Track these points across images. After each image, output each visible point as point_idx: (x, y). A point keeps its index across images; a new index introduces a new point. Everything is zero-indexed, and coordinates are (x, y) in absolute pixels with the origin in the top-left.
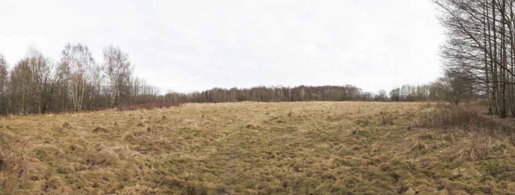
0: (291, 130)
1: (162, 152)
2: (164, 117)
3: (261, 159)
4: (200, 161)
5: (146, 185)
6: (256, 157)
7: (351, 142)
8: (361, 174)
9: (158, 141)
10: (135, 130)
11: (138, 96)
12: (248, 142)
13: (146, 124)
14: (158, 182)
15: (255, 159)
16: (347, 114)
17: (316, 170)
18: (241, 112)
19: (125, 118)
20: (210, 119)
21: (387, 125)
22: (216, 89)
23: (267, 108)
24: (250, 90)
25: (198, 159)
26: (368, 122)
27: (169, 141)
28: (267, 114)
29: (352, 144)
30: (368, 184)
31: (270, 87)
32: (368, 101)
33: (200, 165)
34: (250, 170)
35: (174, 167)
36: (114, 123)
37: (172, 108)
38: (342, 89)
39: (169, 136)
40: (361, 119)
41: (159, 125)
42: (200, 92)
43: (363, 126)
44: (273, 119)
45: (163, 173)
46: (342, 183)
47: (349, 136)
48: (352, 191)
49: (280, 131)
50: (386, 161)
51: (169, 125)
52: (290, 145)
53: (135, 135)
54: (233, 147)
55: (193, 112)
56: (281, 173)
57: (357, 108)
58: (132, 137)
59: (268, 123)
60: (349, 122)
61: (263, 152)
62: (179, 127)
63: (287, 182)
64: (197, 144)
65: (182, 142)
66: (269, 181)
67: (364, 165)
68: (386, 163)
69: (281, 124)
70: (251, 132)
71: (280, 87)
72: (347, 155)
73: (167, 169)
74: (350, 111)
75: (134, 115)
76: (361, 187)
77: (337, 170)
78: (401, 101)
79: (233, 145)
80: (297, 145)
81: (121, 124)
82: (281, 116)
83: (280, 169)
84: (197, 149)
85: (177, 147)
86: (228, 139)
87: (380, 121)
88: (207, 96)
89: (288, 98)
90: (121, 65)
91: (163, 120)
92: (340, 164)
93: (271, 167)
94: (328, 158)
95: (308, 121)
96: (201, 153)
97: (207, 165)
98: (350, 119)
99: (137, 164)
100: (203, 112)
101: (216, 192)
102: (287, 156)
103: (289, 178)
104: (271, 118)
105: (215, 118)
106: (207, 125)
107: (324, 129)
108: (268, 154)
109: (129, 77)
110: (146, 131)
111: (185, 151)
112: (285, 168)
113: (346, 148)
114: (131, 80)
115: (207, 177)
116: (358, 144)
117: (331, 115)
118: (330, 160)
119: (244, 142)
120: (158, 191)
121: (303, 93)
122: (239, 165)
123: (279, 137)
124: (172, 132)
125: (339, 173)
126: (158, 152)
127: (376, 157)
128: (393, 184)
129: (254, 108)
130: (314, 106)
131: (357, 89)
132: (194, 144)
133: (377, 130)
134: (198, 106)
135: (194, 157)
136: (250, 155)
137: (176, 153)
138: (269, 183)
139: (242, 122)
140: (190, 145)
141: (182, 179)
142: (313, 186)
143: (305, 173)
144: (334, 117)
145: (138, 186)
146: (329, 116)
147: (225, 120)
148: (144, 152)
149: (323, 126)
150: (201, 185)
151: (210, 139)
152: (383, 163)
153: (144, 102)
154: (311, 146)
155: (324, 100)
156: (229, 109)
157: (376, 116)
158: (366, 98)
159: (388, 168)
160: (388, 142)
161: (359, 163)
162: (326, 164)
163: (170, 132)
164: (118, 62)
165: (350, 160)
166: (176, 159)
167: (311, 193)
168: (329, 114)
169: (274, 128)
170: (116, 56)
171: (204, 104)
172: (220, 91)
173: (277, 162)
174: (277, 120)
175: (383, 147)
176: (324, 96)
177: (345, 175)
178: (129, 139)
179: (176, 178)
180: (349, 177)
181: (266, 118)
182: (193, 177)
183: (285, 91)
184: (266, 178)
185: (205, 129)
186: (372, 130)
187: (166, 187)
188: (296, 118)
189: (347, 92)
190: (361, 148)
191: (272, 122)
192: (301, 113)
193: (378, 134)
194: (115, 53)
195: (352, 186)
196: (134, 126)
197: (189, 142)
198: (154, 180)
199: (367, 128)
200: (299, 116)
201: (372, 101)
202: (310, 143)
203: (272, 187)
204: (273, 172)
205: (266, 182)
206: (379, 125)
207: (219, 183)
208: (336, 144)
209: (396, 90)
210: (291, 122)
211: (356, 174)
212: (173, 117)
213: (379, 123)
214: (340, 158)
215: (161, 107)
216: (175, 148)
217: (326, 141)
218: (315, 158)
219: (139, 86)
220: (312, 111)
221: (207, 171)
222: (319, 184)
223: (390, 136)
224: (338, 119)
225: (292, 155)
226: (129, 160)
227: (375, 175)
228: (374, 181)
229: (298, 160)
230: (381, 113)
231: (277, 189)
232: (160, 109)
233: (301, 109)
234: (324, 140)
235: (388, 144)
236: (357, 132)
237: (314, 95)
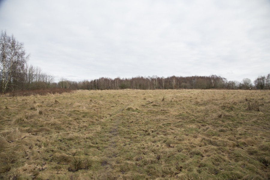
0: (164, 112)
1: (52, 132)
2: (56, 101)
3: (138, 135)
4: (87, 138)
5: (35, 163)
6: (135, 134)
7: (217, 125)
8: (227, 155)
9: (49, 122)
10: (27, 114)
11: (32, 83)
12: (128, 122)
13: (38, 108)
14: (47, 160)
15: (133, 136)
16: (213, 100)
17: (185, 147)
18: (123, 97)
19: (18, 102)
20: (96, 103)
21: (253, 111)
22: (103, 78)
23: (144, 94)
24: (131, 80)
25: (85, 137)
26: (233, 107)
27: (59, 122)
28: (145, 99)
29: (218, 127)
30: (234, 164)
31: (147, 77)
32: (233, 89)
33: (86, 142)
34: (129, 144)
35: (63, 145)
36: (5, 107)
37: (65, 94)
38: (208, 79)
39: (60, 118)
40: (227, 105)
41: (51, 108)
42: (90, 81)
43: (228, 111)
44: (149, 103)
45: (53, 151)
46: (209, 160)
47: (215, 119)
48: (218, 169)
49: (155, 113)
50: (253, 145)
51: (61, 109)
52: (163, 125)
53: (27, 118)
54: (116, 126)
55: (83, 97)
56: (155, 148)
57: (222, 95)
58: (23, 120)
59: (145, 107)
60: (215, 107)
61: (140, 130)
62: (70, 110)
63: (160, 156)
64: (85, 124)
65: (71, 123)
66: (145, 154)
67: (230, 147)
68: (253, 147)
69: (156, 107)
70: (131, 113)
71: (155, 77)
72: (213, 136)
73: (56, 147)
74: (215, 98)
75: (26, 100)
76: (227, 166)
77: (204, 148)
78: (266, 89)
79: (116, 124)
80: (169, 125)
81: (13, 109)
82: (156, 101)
83: (154, 144)
84: (84, 129)
85: (67, 127)
86: (111, 120)
87: (245, 107)
88: (95, 84)
89: (162, 87)
90: (16, 54)
91: (55, 104)
92: (207, 143)
93: (147, 143)
94: (196, 137)
95: (179, 105)
96: (88, 132)
97: (92, 141)
98: (216, 104)
99: (26, 145)
100: (91, 98)
101: (100, 164)
102: (161, 133)
103: (162, 152)
104: (148, 103)
105: (101, 102)
106: (94, 108)
107: (193, 112)
108: (144, 132)
109: (23, 65)
110: (38, 114)
111: (74, 130)
112: (159, 144)
113: (212, 129)
114: (25, 68)
115: (92, 152)
116: (224, 127)
117: (199, 100)
118: (198, 139)
119: (124, 121)
120: (47, 168)
121: (174, 83)
122: (120, 141)
123: (154, 118)
124: (62, 114)
125: (206, 151)
126: (48, 132)
127: (242, 140)
128: (262, 169)
129: (133, 95)
130: (184, 93)
131: (221, 79)
132: (82, 124)
133: (242, 116)
134: (87, 92)
135: (81, 135)
136: (130, 132)
137: (65, 132)
138: (145, 156)
139: (124, 106)
140: (78, 125)
141: (70, 154)
142: (183, 160)
143: (176, 148)
144: (201, 103)
145: (26, 165)
146: (197, 101)
147: (109, 104)
148: (35, 133)
149: (191, 110)
150: (86, 159)
151: (96, 120)
152: (250, 147)
153: (38, 89)
154: (181, 126)
155: (192, 88)
156: (113, 95)
157: (241, 102)
158: (230, 86)
159: (256, 152)
160: (254, 127)
161: (225, 144)
162: (195, 142)
163: (61, 114)
164: (12, 50)
165: (216, 141)
166: (66, 137)
167: (180, 166)
168: (197, 100)
169: (150, 110)
170: (10, 44)
171: (92, 91)
172: (106, 80)
173: (152, 138)
174: (152, 104)
175: (249, 131)
176: (192, 85)
177: (212, 153)
178: (20, 122)
179: (64, 154)
180: (215, 156)
181: (144, 103)
182: (79, 152)
183: (160, 80)
184: (142, 151)
185: (92, 111)
186: (237, 115)
187: (54, 163)
188: (168, 102)
189: (212, 81)
190: (227, 130)
191: (148, 105)
192: (173, 99)
193: (243, 119)
194: (9, 41)
195: (218, 164)
196: (26, 110)
197: (78, 123)
198: (43, 158)
199: (232, 113)
200: (171, 101)
201: (236, 89)
202: (180, 124)
203: (148, 159)
204: (148, 147)
205: (142, 155)
206: (244, 111)
207: (102, 156)
208: (203, 126)
209: (260, 79)
210: (164, 106)
211: (222, 153)
212: (65, 101)
213: (244, 109)
214: (207, 138)
215: (54, 93)
216: (64, 128)
217: (195, 123)
218: (185, 136)
219: (34, 73)
220: (182, 97)
221: (92, 147)
222: (187, 159)
223: (257, 122)
224: (205, 104)
225: (164, 133)
226: (18, 142)
227: (241, 156)
228: (240, 163)
229: (170, 137)
230: (246, 100)
231: (152, 161)
232: (53, 95)
233: (172, 95)
234: (192, 122)
235: (254, 129)
236: (222, 116)
237: (183, 84)
